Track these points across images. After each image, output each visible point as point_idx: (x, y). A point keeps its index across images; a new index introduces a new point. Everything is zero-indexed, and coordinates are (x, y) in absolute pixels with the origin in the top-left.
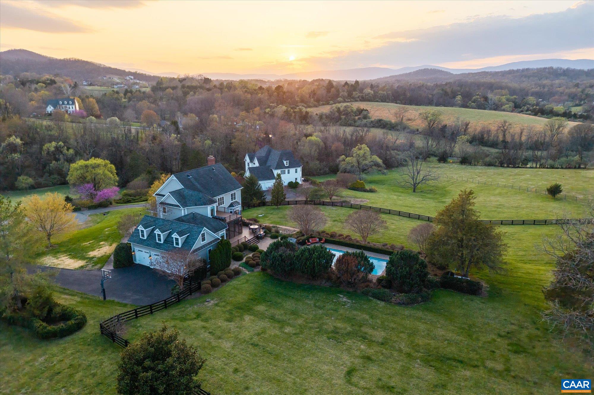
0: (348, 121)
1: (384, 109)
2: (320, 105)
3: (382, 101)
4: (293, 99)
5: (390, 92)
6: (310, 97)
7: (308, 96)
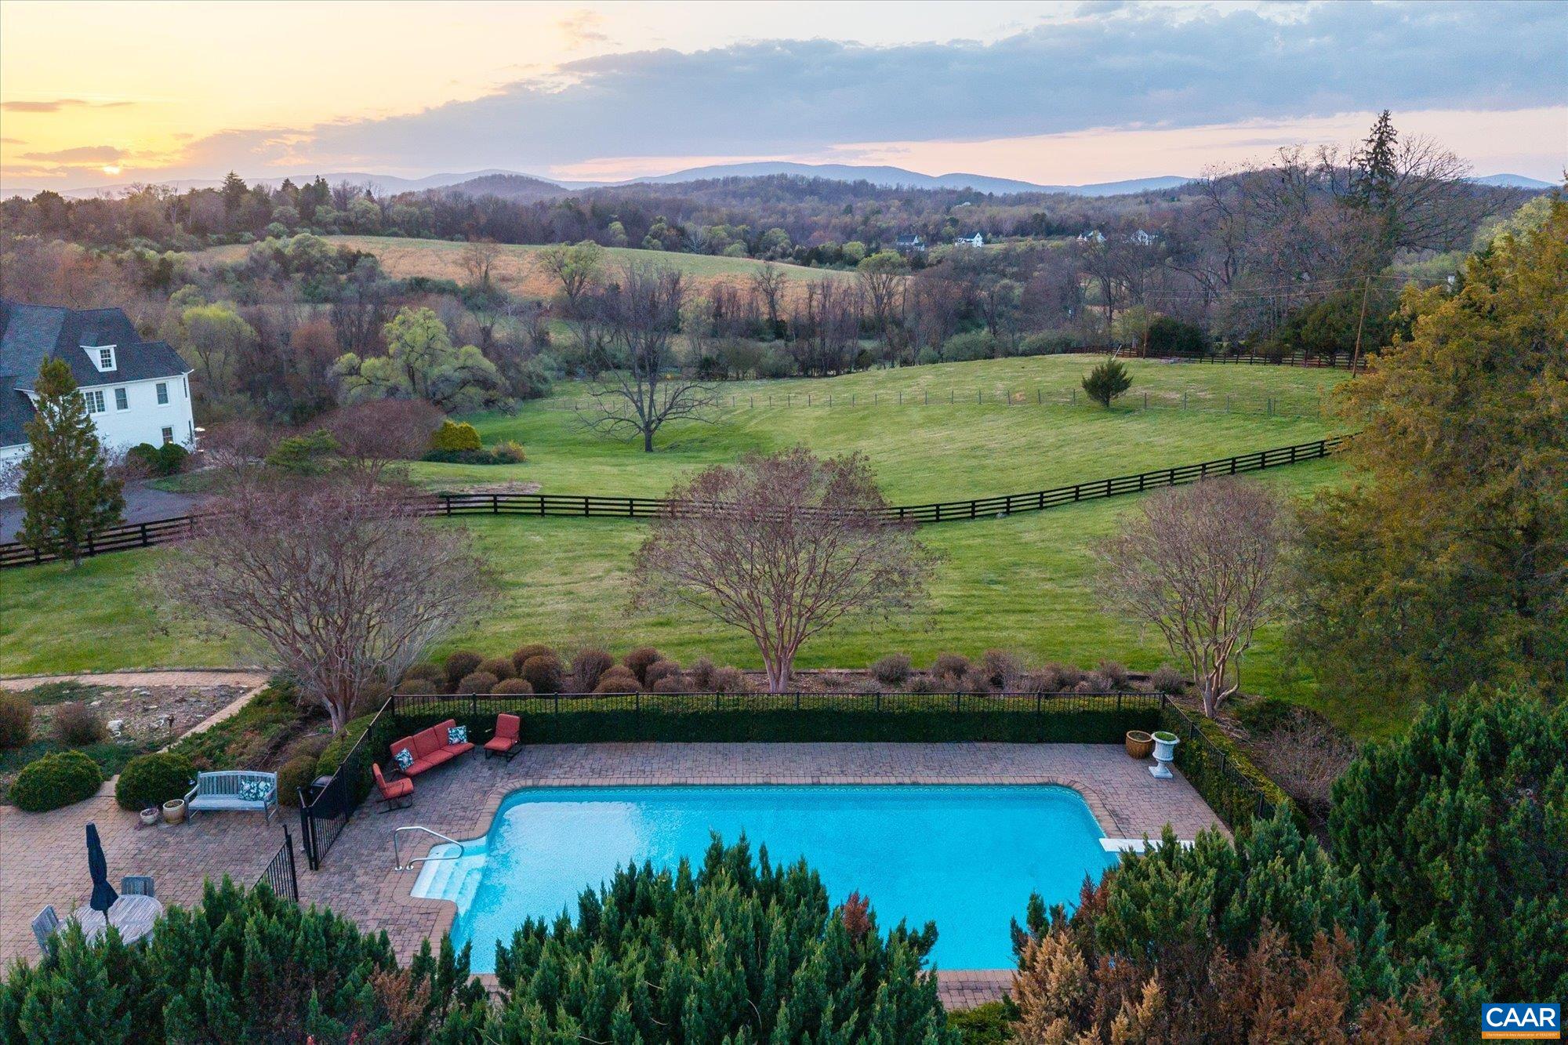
0: (316, 288)
1: (424, 253)
2: (210, 245)
3: (410, 234)
4: (105, 228)
5: (428, 209)
6: (168, 217)
7: (160, 216)
